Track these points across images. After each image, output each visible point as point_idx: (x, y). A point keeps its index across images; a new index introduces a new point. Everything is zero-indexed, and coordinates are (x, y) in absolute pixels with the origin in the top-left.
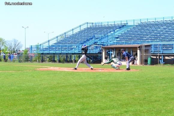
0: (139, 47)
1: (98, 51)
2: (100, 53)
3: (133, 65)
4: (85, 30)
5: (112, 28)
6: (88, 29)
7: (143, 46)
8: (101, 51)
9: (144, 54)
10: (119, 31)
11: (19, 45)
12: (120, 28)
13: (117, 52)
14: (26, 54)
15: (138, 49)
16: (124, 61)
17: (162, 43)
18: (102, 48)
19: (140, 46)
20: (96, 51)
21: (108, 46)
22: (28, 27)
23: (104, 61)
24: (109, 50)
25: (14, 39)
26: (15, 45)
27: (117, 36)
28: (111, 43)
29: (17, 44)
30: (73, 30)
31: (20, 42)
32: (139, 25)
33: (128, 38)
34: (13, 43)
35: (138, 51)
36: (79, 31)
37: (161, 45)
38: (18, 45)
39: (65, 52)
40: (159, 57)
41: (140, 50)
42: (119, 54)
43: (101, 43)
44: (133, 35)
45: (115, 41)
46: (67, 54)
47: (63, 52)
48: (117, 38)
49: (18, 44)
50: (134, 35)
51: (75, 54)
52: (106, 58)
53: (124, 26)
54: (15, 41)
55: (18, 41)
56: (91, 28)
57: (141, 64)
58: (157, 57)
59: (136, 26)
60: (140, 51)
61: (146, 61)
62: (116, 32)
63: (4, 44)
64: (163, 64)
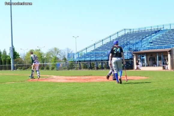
0: (170, 51)
1: (130, 57)
2: (132, 59)
5: (148, 34)
7: (173, 50)
8: (132, 56)
10: (155, 35)
12: (156, 32)
13: (149, 57)
15: (169, 53)
18: (133, 53)
20: (128, 57)
21: (140, 51)
25: (68, 49)
30: (110, 36)
33: (162, 43)
34: (66, 52)
36: (117, 37)
42: (151, 59)
43: (136, 48)
48: (152, 43)
53: (160, 31)
55: (70, 50)
56: (128, 34)
57: (172, 69)
59: (172, 29)
60: (170, 55)
63: (59, 53)
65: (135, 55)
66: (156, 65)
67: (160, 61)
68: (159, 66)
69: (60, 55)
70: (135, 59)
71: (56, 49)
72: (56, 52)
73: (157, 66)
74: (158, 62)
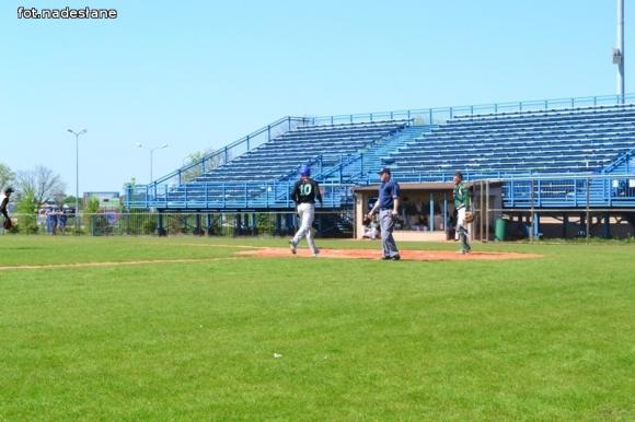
1: (342, 202)
2: (348, 206)
3: (452, 241)
4: (284, 138)
7: (484, 186)
8: (351, 200)
9: (488, 210)
10: (390, 141)
11: (55, 185)
12: (393, 132)
14: (94, 211)
16: (422, 230)
17: (538, 177)
18: (356, 191)
20: (335, 201)
21: (368, 185)
22: (85, 131)
23: (361, 230)
24: (370, 196)
25: (42, 168)
26: (44, 184)
27: (389, 158)
29: (48, 183)
30: (248, 138)
31: (58, 176)
32: (451, 125)
33: (424, 163)
34: (36, 180)
36: (267, 141)
37: (536, 182)
38: (51, 185)
39: (235, 203)
40: (528, 220)
44: (437, 154)
46: (239, 210)
47: (228, 203)
48: (389, 162)
49: (53, 182)
50: (441, 153)
51: (268, 209)
52: (367, 223)
53: (402, 127)
54: (43, 172)
55: (49, 173)
56: (300, 133)
57: (477, 238)
58: (520, 219)
59: (440, 126)
61: (492, 230)
62: (381, 146)
63: (9, 182)
64: (537, 238)
65: (361, 195)
66: (425, 228)
67: (438, 216)
68: (434, 230)
70: (359, 208)
73: (429, 229)
74: (431, 217)
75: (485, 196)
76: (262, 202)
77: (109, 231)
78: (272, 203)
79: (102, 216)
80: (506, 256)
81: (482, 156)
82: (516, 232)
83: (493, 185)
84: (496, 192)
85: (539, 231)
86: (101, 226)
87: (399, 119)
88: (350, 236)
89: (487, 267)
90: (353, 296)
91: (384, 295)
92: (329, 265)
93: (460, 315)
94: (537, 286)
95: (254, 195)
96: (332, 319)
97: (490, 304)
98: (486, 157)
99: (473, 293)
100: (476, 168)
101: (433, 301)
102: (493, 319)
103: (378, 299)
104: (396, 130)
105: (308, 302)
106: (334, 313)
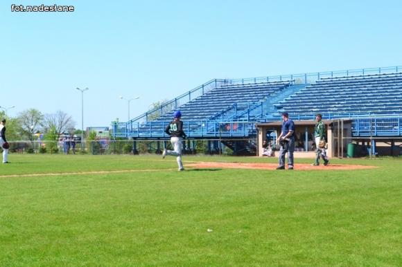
0: (331, 125)
1: (250, 133)
2: (253, 135)
4: (212, 93)
6: (218, 92)
7: (340, 123)
8: (255, 132)
9: (343, 138)
10: (280, 94)
11: (69, 122)
12: (281, 89)
14: (93, 139)
15: (329, 127)
16: (300, 151)
17: (375, 116)
18: (258, 126)
19: (332, 123)
20: (245, 132)
21: (266, 122)
22: (87, 89)
23: (261, 150)
24: (268, 129)
26: (62, 122)
27: (279, 105)
28: (270, 116)
29: (64, 121)
30: (190, 93)
31: (71, 117)
32: (318, 84)
34: (57, 119)
35: (329, 132)
36: (202, 95)
37: (373, 120)
38: (66, 122)
40: (368, 144)
41: (332, 129)
44: (310, 102)
45: (278, 114)
48: (279, 108)
49: (68, 120)
50: (313, 102)
51: (203, 138)
53: (287, 85)
54: (61, 114)
55: (66, 114)
56: (222, 89)
57: (336, 156)
58: (363, 144)
59: (312, 85)
60: (332, 132)
61: (345, 151)
62: (274, 97)
63: (40, 121)
64: (374, 156)
65: (261, 129)
66: (302, 149)
68: (308, 150)
69: (42, 125)
71: (34, 113)
72: (34, 119)
73: (305, 150)
74: (306, 143)
75: (340, 129)
76: (199, 133)
77: (102, 152)
78: (205, 134)
79: (98, 142)
80: (354, 167)
81: (339, 104)
82: (360, 152)
83: (346, 122)
84: (348, 126)
85: (376, 151)
86: (97, 148)
87: (285, 80)
88: (255, 155)
89: (343, 174)
90: (258, 193)
91: (277, 192)
92: (241, 173)
93: (326, 205)
94: (375, 186)
95: (194, 129)
96: (244, 207)
97: (345, 198)
98: (342, 104)
99: (334, 191)
100: (335, 111)
101: (308, 196)
102: (347, 207)
103: (273, 195)
104: (283, 87)
105: (229, 196)
106: (245, 203)
